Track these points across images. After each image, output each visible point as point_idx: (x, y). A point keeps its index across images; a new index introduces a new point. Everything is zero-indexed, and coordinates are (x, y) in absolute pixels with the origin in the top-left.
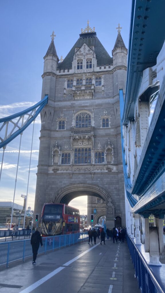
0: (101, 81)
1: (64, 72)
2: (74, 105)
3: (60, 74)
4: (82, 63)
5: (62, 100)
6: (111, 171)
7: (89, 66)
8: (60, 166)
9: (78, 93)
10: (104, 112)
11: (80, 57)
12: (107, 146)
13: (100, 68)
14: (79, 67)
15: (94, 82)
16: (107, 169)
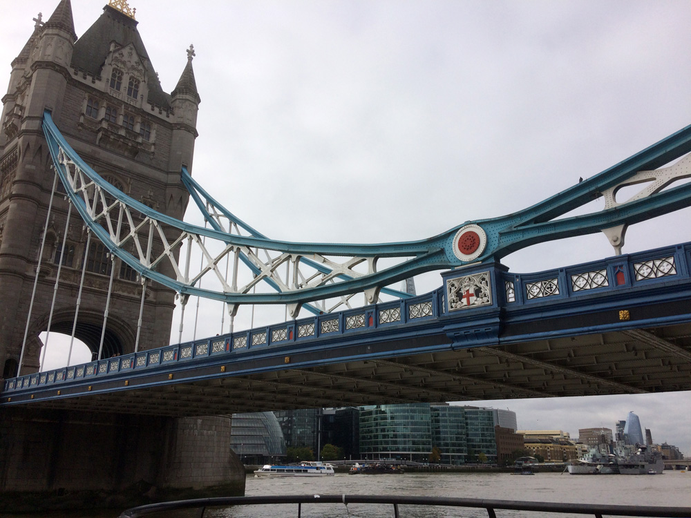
0: (150, 133)
1: (84, 77)
2: (97, 156)
3: (74, 77)
4: (120, 78)
7: (133, 91)
8: (52, 266)
9: (112, 137)
10: (149, 192)
11: (119, 65)
13: (153, 109)
14: (115, 82)
15: (137, 128)
16: (139, 293)
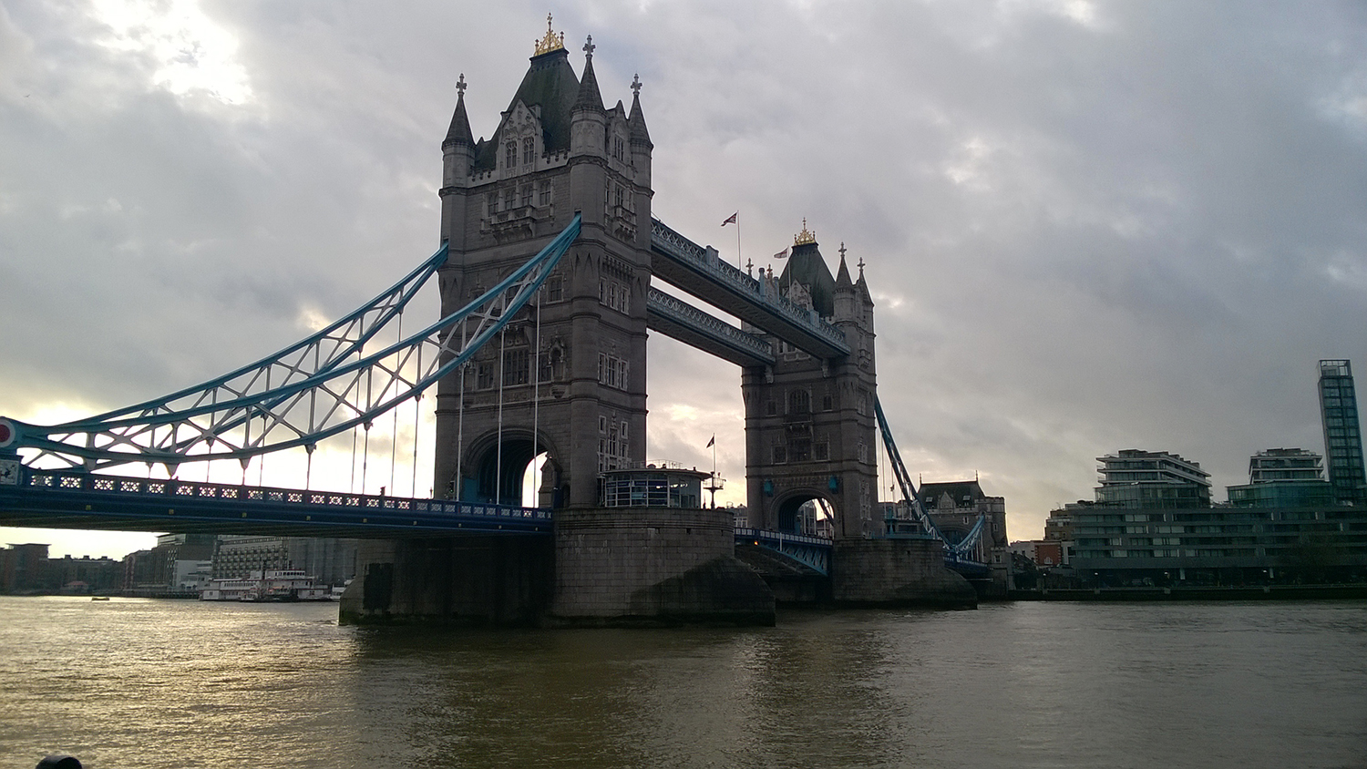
0: (550, 193)
1: (481, 178)
2: (499, 257)
3: (474, 185)
4: (515, 150)
5: (478, 247)
6: (560, 397)
7: (529, 156)
8: (475, 393)
9: (502, 229)
11: (511, 136)
12: (553, 344)
13: (548, 162)
14: (511, 160)
15: (535, 197)
16: (554, 393)
